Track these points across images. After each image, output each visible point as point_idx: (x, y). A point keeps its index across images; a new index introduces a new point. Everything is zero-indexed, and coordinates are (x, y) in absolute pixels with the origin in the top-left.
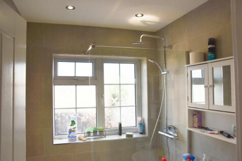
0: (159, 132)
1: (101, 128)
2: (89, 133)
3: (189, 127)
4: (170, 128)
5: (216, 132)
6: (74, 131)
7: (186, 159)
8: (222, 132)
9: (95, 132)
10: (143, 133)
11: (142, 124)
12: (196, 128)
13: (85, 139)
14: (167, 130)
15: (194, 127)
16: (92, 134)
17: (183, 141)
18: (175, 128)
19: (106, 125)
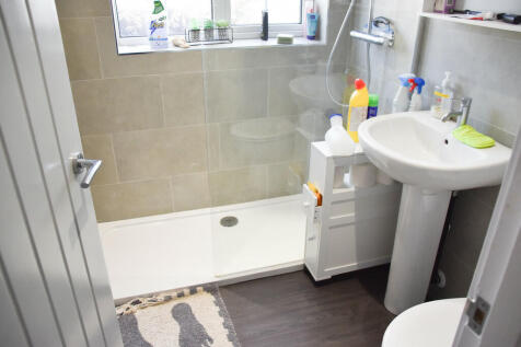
0: (353, 33)
1: (222, 21)
2: (196, 31)
3: (425, 11)
4: (377, 23)
5: (488, 15)
6: (161, 26)
7: (406, 85)
8: (500, 17)
9: (209, 30)
10: (316, 36)
11: (315, 18)
12: (440, 12)
13: (187, 45)
14: (370, 28)
15: (435, 11)
16: (202, 35)
17: (404, 49)
18: (389, 22)
19: (233, 16)
